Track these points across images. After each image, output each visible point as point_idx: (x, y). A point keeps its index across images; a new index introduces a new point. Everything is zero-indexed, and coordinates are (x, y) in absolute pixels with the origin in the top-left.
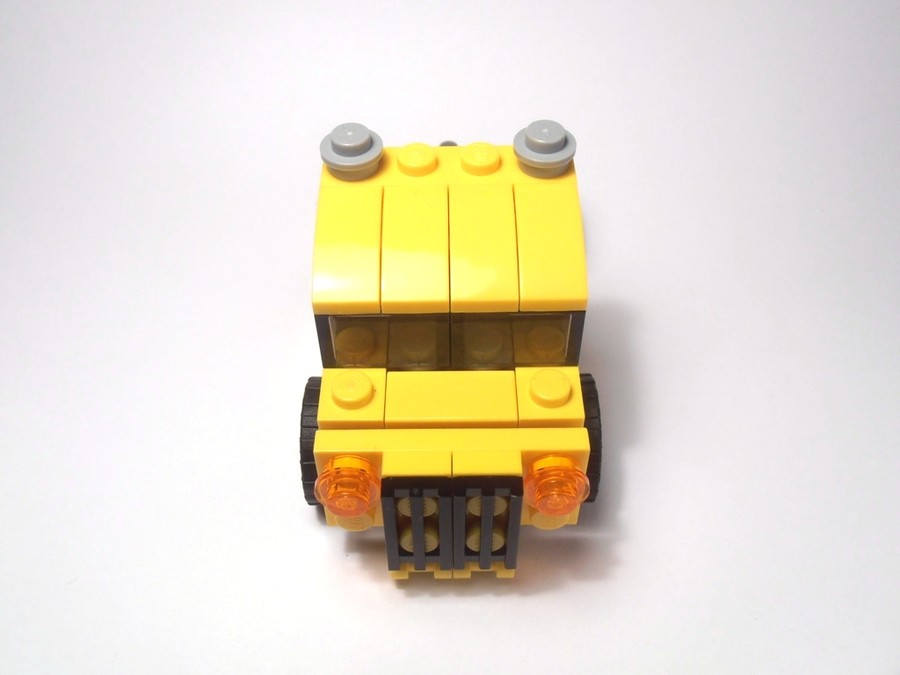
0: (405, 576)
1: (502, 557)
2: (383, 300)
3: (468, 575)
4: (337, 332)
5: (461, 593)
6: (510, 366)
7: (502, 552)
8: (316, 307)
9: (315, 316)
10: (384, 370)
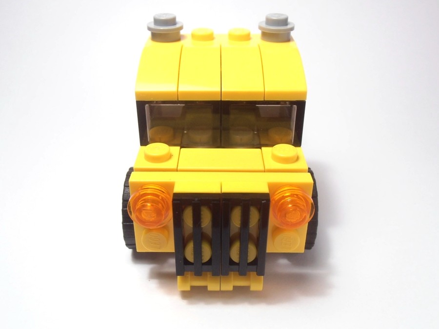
0: (188, 289)
1: (255, 267)
2: (180, 90)
3: (230, 288)
4: (152, 127)
5: (225, 303)
6: (259, 146)
7: (255, 262)
8: (138, 94)
9: (137, 101)
10: (179, 148)
